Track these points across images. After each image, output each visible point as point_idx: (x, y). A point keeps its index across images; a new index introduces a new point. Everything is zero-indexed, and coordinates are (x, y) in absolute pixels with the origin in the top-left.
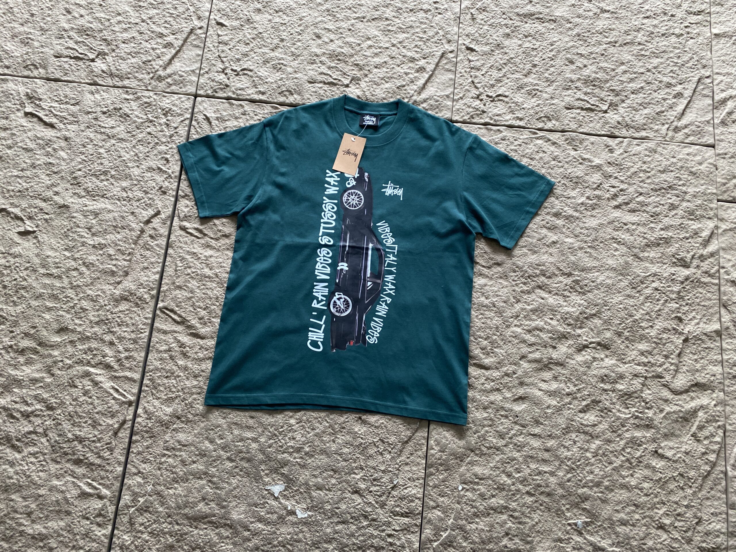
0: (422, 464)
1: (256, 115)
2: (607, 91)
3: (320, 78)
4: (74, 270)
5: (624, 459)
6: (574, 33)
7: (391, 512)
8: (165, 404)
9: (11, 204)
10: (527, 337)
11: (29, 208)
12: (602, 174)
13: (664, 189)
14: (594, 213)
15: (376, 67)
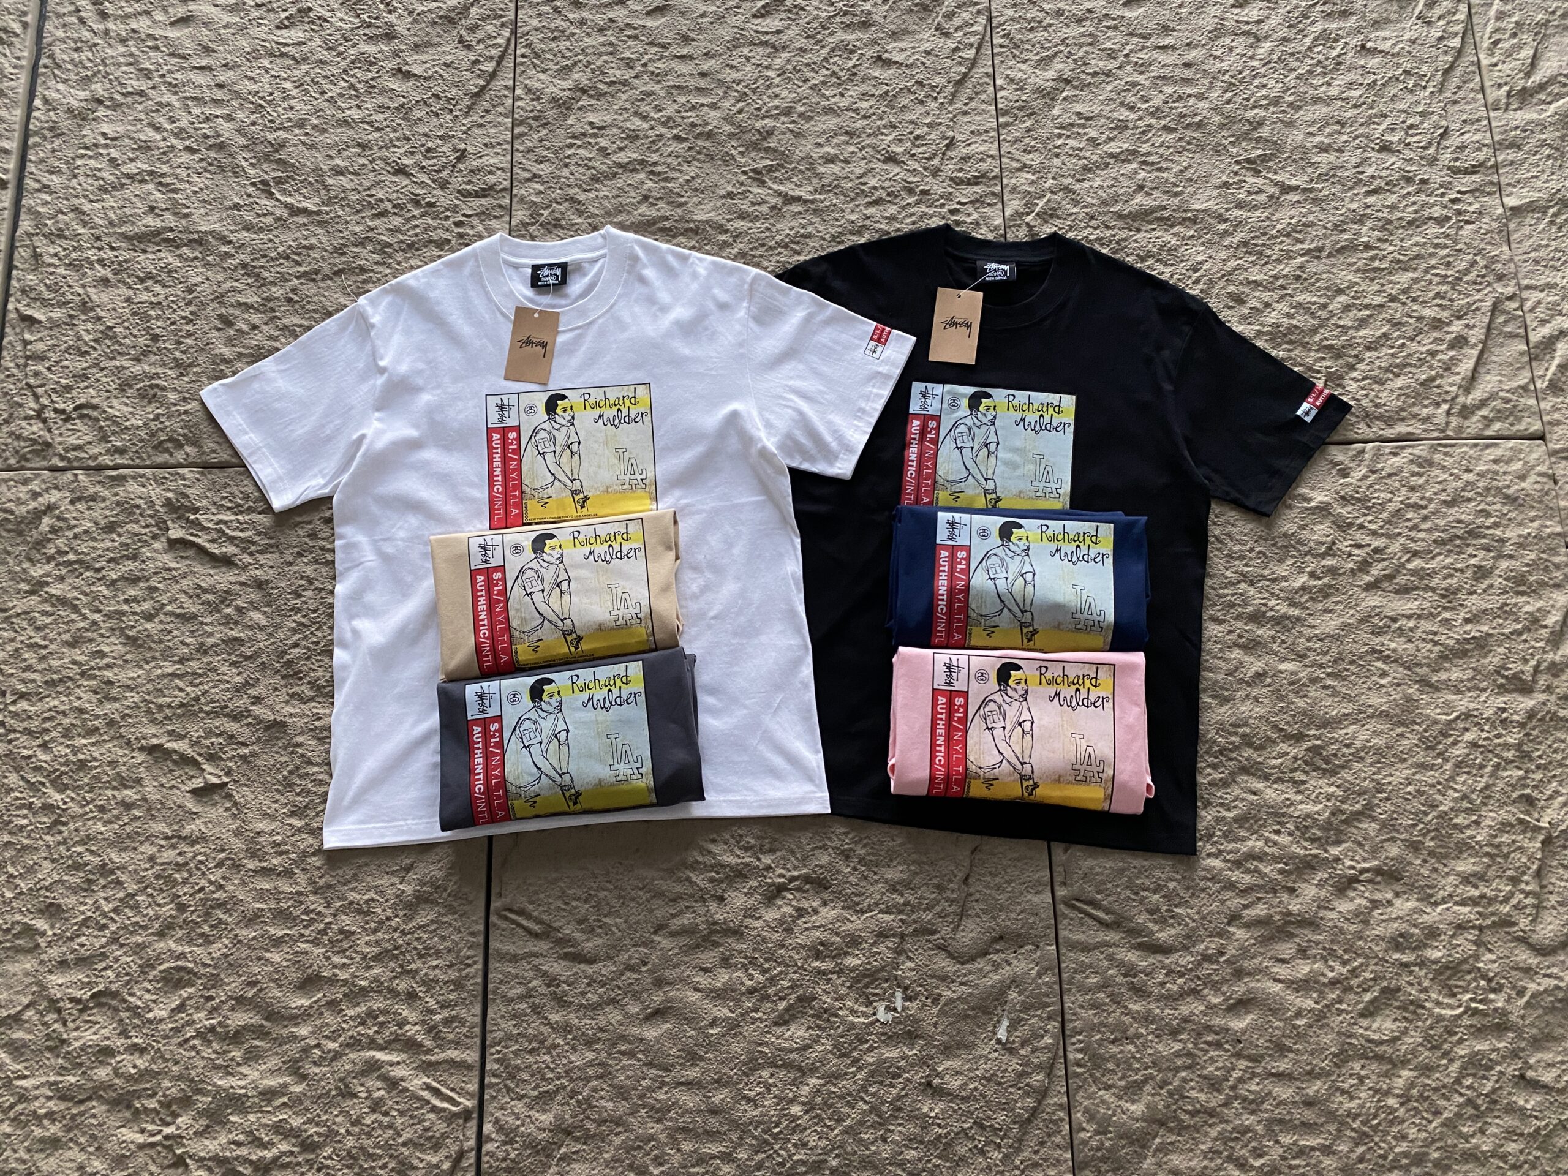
0: (1066, 1161)
2: (1317, 351)
4: (314, 854)
5: (1461, 1100)
6: (1236, 240)
8: (537, 1108)
9: (170, 733)
10: (1235, 875)
11: (205, 738)
12: (1333, 522)
13: (1458, 537)
14: (1329, 604)
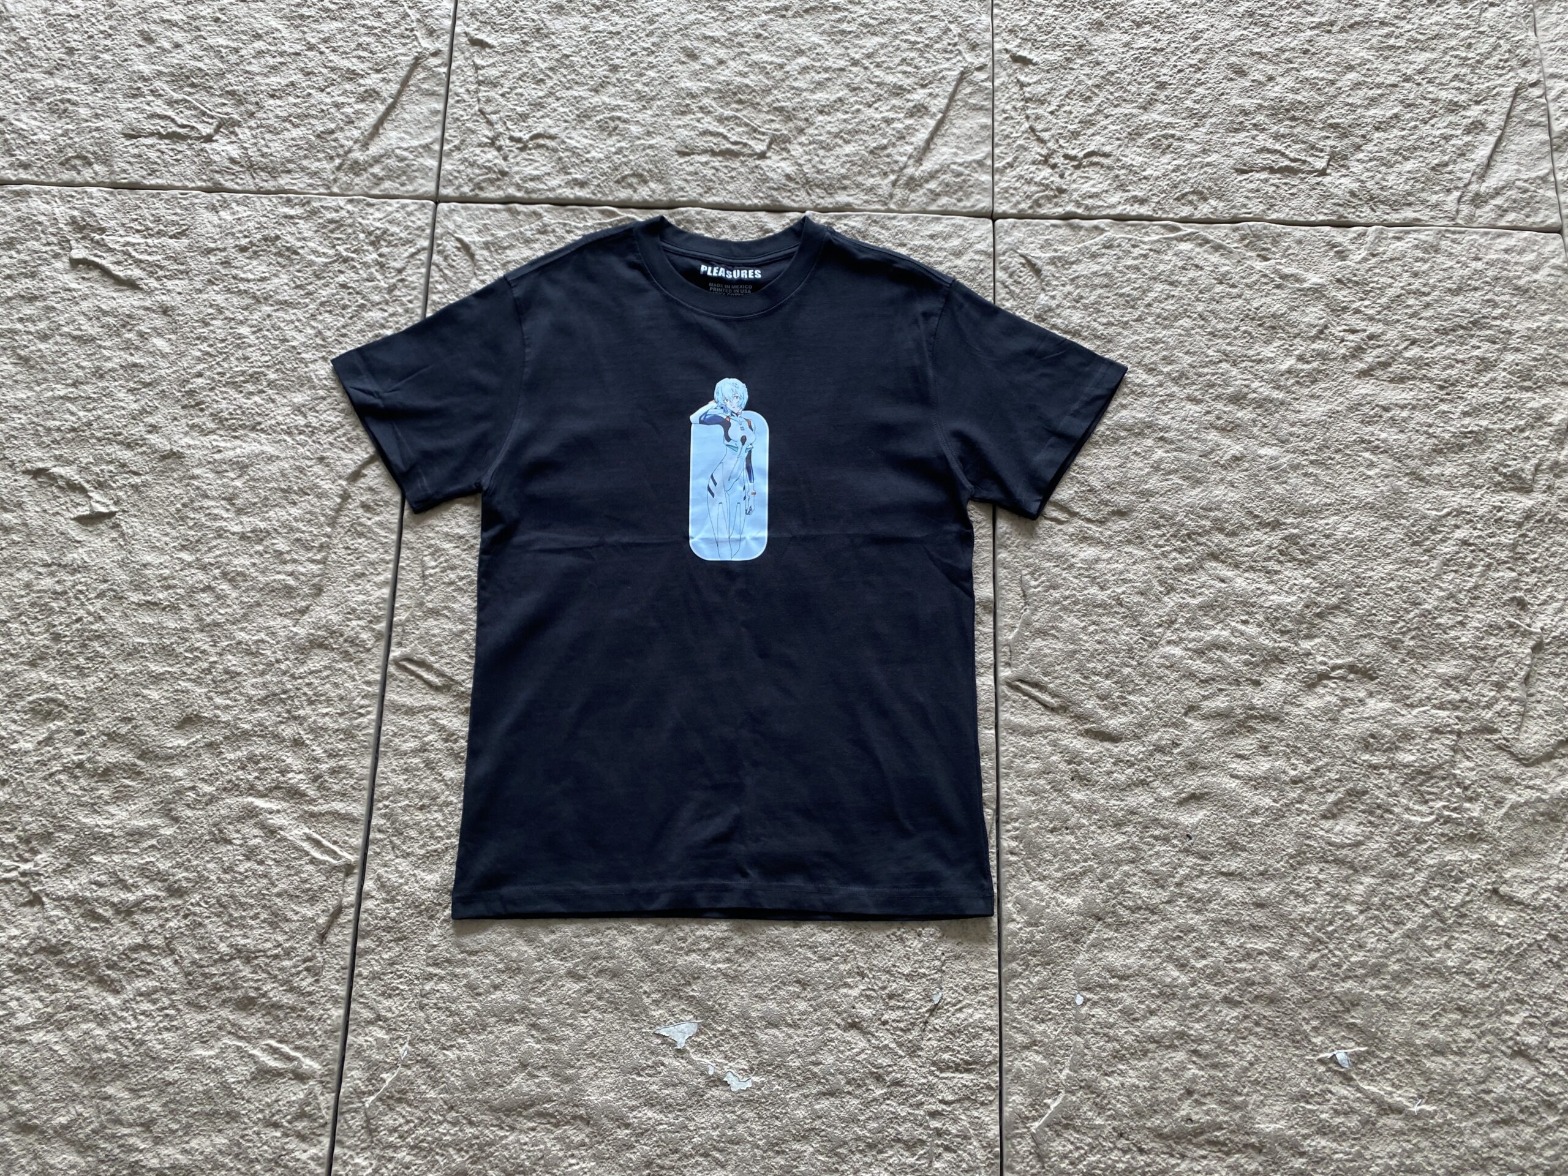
0: (991, 955)
1: (568, 232)
2: (1321, 129)
3: (702, 143)
4: (203, 590)
5: (1427, 911)
6: (1241, 10)
7: (934, 1064)
8: (423, 867)
9: (58, 458)
10: (1197, 664)
11: (96, 465)
12: (1327, 305)
13: (1463, 328)
14: (1316, 389)
15: (821, 112)
